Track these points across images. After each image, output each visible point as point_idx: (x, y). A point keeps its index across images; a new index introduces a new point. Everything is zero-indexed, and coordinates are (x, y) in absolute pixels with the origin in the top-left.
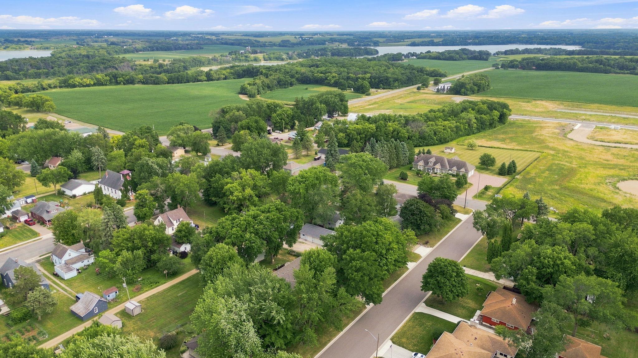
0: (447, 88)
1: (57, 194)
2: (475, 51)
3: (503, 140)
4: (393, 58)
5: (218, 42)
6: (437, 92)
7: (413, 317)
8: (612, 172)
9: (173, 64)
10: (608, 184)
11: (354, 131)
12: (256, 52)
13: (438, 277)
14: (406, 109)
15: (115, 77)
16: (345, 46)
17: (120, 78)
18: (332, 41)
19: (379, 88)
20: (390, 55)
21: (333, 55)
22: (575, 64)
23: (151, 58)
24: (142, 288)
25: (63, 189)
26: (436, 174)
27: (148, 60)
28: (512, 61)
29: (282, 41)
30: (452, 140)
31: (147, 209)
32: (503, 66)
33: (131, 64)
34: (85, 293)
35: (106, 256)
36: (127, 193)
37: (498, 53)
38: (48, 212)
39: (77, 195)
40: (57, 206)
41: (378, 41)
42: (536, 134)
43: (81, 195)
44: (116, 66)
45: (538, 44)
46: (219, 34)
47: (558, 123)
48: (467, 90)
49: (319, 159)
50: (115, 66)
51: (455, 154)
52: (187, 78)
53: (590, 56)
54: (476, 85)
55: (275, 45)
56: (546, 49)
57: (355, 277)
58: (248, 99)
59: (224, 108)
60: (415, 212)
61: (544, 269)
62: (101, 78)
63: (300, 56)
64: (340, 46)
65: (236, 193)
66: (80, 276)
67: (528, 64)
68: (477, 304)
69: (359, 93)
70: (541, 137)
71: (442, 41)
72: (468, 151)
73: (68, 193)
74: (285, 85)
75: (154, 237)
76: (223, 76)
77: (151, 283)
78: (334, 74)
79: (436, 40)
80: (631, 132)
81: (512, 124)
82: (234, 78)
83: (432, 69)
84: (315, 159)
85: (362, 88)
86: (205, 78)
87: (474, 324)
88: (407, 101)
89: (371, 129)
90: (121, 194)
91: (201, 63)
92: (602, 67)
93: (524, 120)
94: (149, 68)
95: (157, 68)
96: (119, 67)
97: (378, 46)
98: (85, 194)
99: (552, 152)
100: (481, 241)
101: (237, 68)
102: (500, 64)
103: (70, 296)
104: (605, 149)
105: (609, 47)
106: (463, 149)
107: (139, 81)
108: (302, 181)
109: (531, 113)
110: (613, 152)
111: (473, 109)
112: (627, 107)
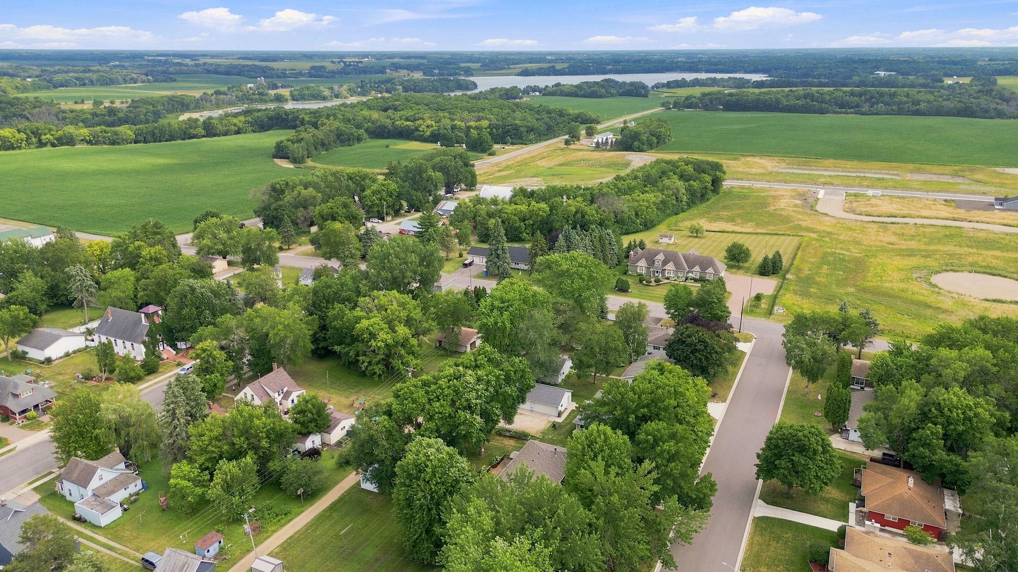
0: (612, 142)
1: (10, 359)
2: (624, 83)
3: (731, 220)
4: (506, 94)
5: (199, 69)
6: (596, 147)
7: (756, 526)
8: (915, 261)
9: (135, 107)
10: (919, 280)
12: (275, 87)
13: (793, 455)
14: (560, 175)
15: (37, 133)
16: (418, 75)
17: (45, 135)
18: (396, 67)
19: (505, 143)
20: (501, 90)
21: (406, 90)
22: (778, 101)
23: (89, 98)
24: (263, 527)
25: (21, 348)
26: (668, 278)
27: (83, 102)
28: (687, 98)
29: (313, 68)
30: (659, 223)
31: (218, 375)
32: (676, 105)
33: (54, 110)
34: (167, 551)
35: (185, 475)
36: (154, 347)
37: (657, 86)
38: (16, 396)
39: (54, 358)
40: (30, 382)
41: (469, 68)
42: (773, 208)
43: (61, 358)
44: (26, 113)
45: (707, 71)
46: (196, 55)
47: (793, 190)
48: (643, 144)
49: (471, 264)
50: (24, 113)
51: (675, 244)
52: (170, 131)
53: (794, 89)
54: (653, 135)
55: (301, 74)
56: (723, 79)
57: (671, 470)
58: (291, 166)
59: (276, 184)
60: (698, 347)
61: (952, 427)
62: (9, 135)
63: (352, 92)
64: (411, 75)
65: (382, 335)
66: (128, 515)
67: (711, 101)
68: (841, 492)
69: (476, 151)
70: (783, 213)
71: (568, 68)
72: (691, 239)
73: (34, 354)
74: (349, 140)
75: (273, 429)
76: (234, 128)
77: (277, 515)
78: (429, 122)
79: (559, 66)
80: (898, 200)
81: (729, 193)
82: (254, 132)
83: (577, 112)
84: (466, 266)
85: (481, 143)
86: (203, 132)
87: (871, 530)
88: (557, 163)
89: (543, 212)
90: (144, 350)
91: (183, 105)
92: (815, 105)
93: (743, 188)
94: (89, 116)
95: (105, 115)
97: (472, 75)
98: (67, 355)
99: (814, 236)
100: (791, 383)
101: (256, 114)
102: (672, 102)
103: (127, 560)
104: (880, 227)
105: (807, 75)
106: (683, 236)
107: (82, 140)
108: (503, 307)
109: (747, 176)
110: (894, 230)
111: (675, 174)
112: (874, 163)
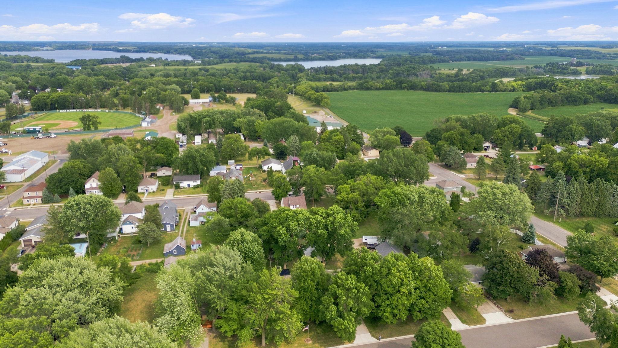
1: (258, 167)
5: (547, 53)
9: (472, 73)
11: (576, 162)
12: (580, 65)
15: (401, 82)
17: (404, 84)
23: (459, 67)
25: (262, 164)
27: (453, 69)
38: (230, 177)
76: (511, 88)
82: (524, 91)
89: (601, 164)
94: (445, 77)
95: (453, 77)
96: (421, 75)
107: (421, 88)
